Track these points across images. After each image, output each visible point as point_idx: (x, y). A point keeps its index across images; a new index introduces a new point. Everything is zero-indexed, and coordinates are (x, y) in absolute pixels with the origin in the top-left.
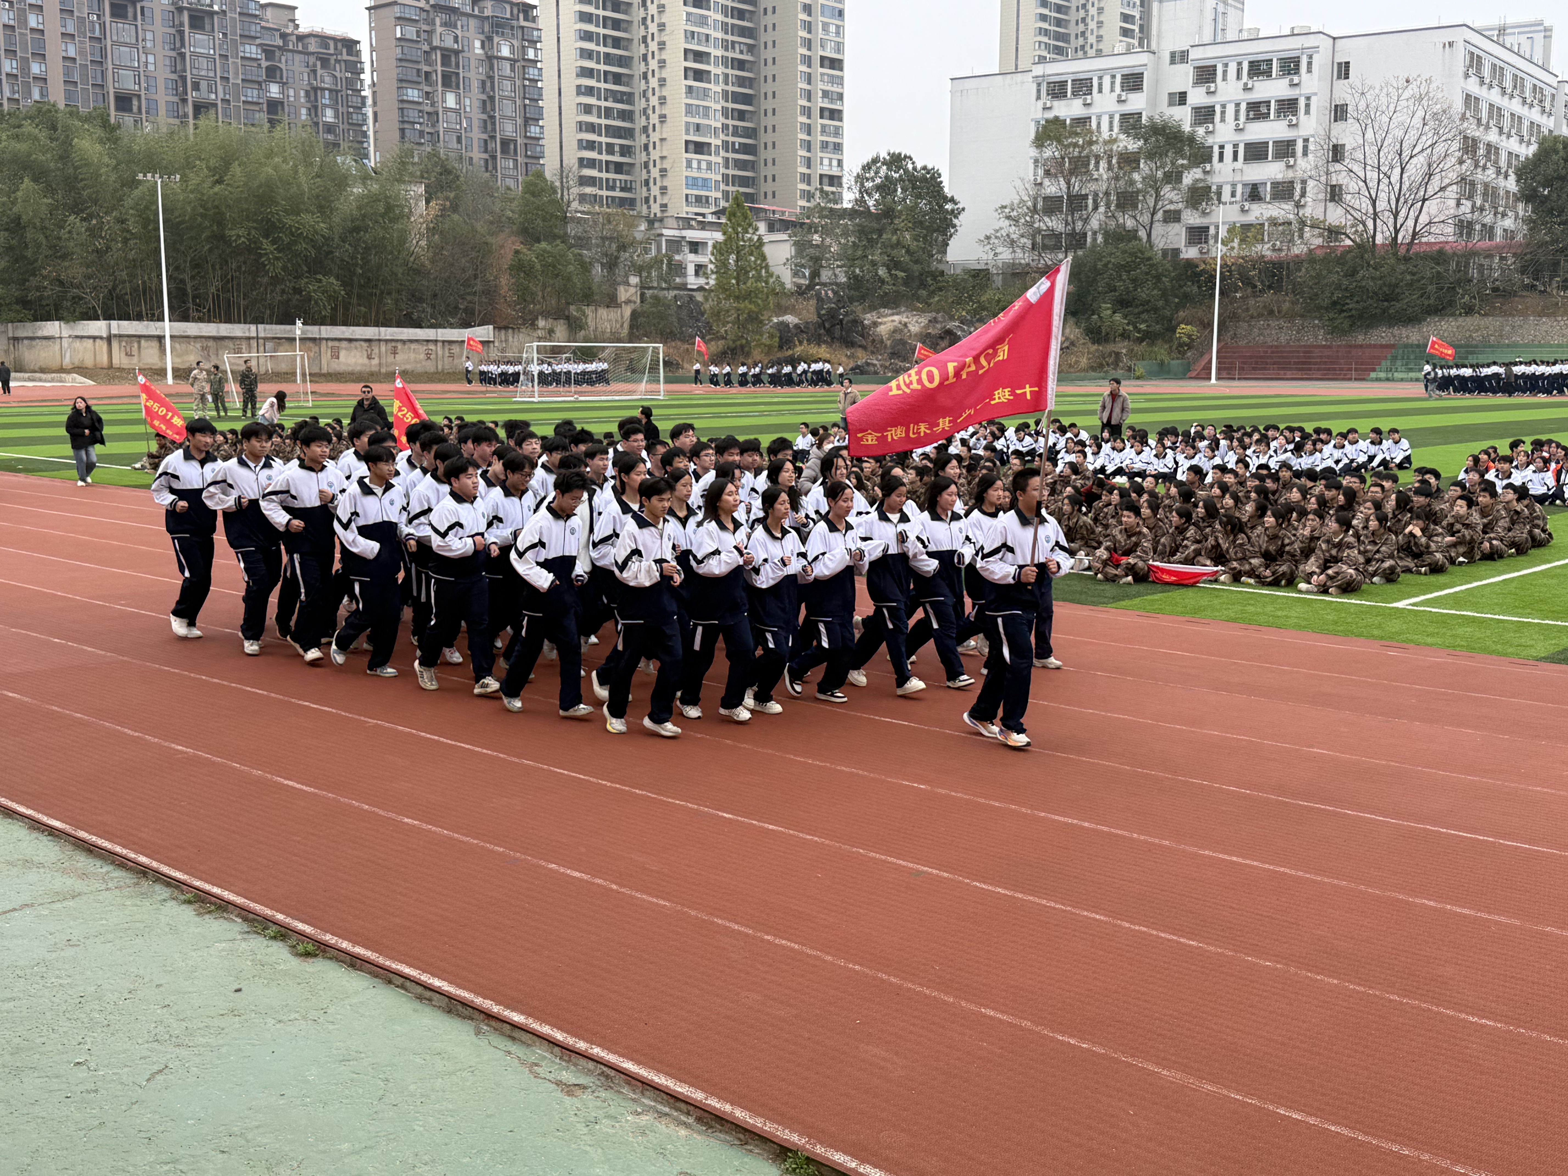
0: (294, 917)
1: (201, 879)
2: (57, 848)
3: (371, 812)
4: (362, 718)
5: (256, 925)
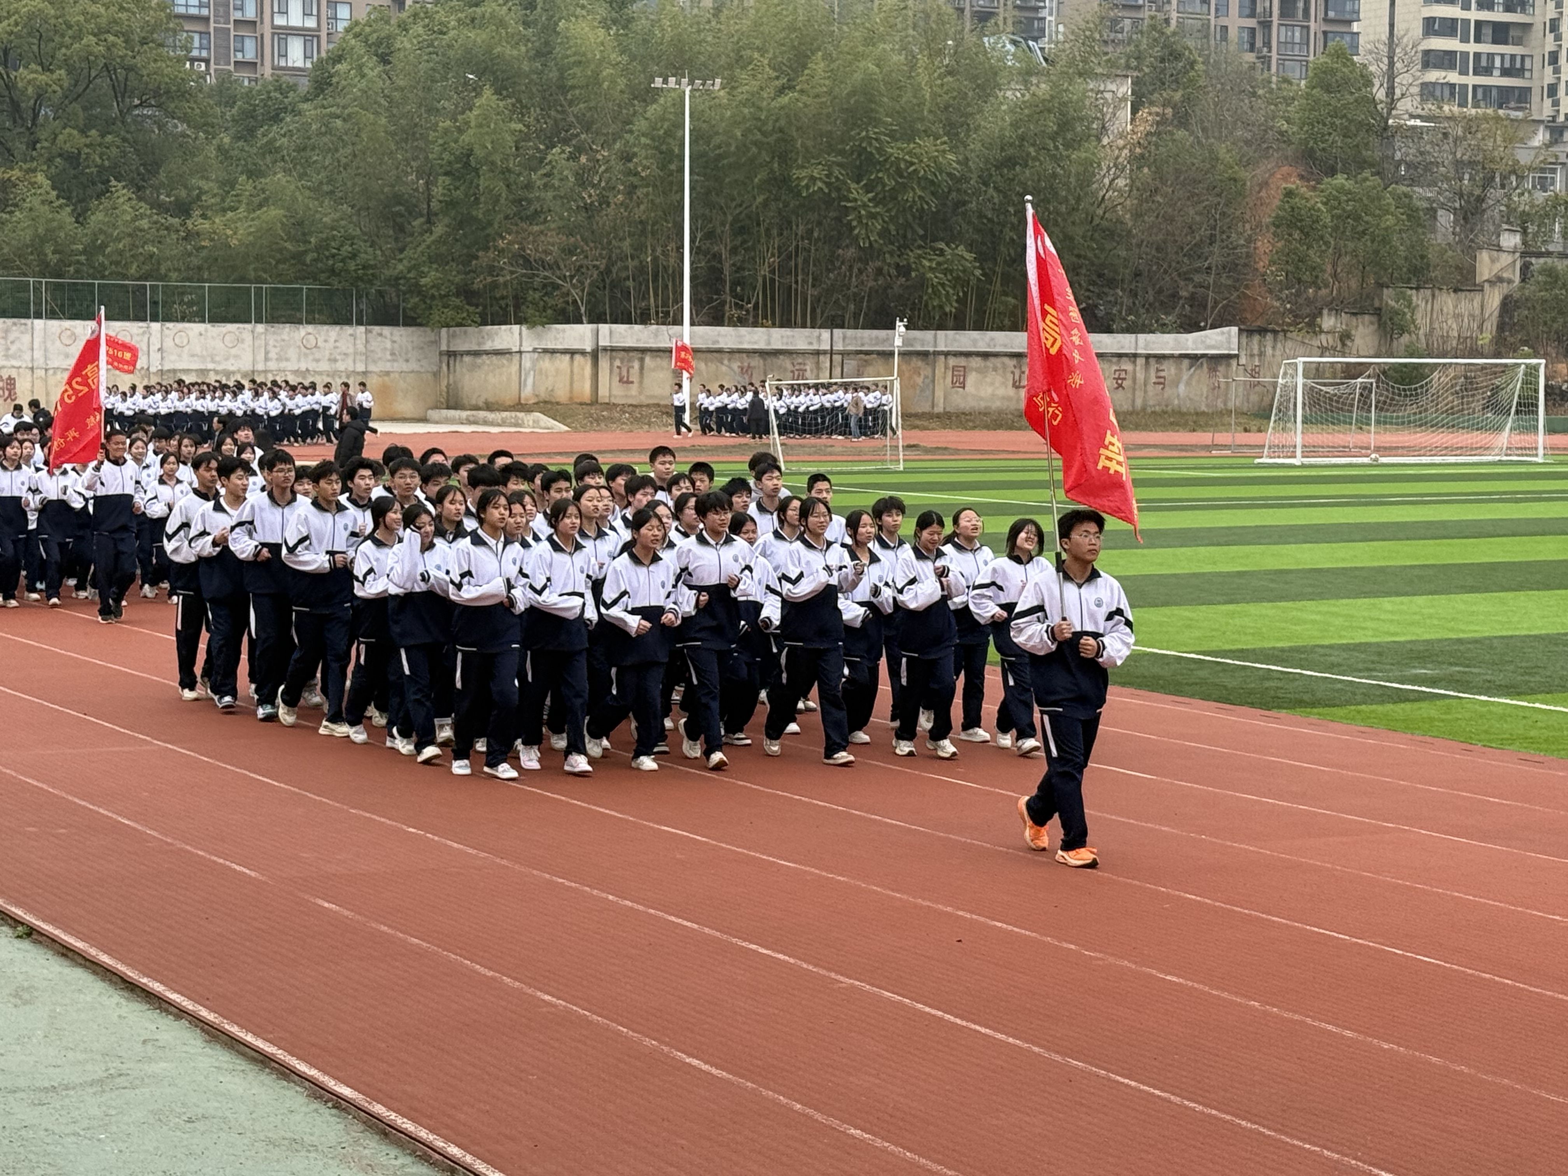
2: (341, 1126)
3: (804, 1115)
4: (833, 975)
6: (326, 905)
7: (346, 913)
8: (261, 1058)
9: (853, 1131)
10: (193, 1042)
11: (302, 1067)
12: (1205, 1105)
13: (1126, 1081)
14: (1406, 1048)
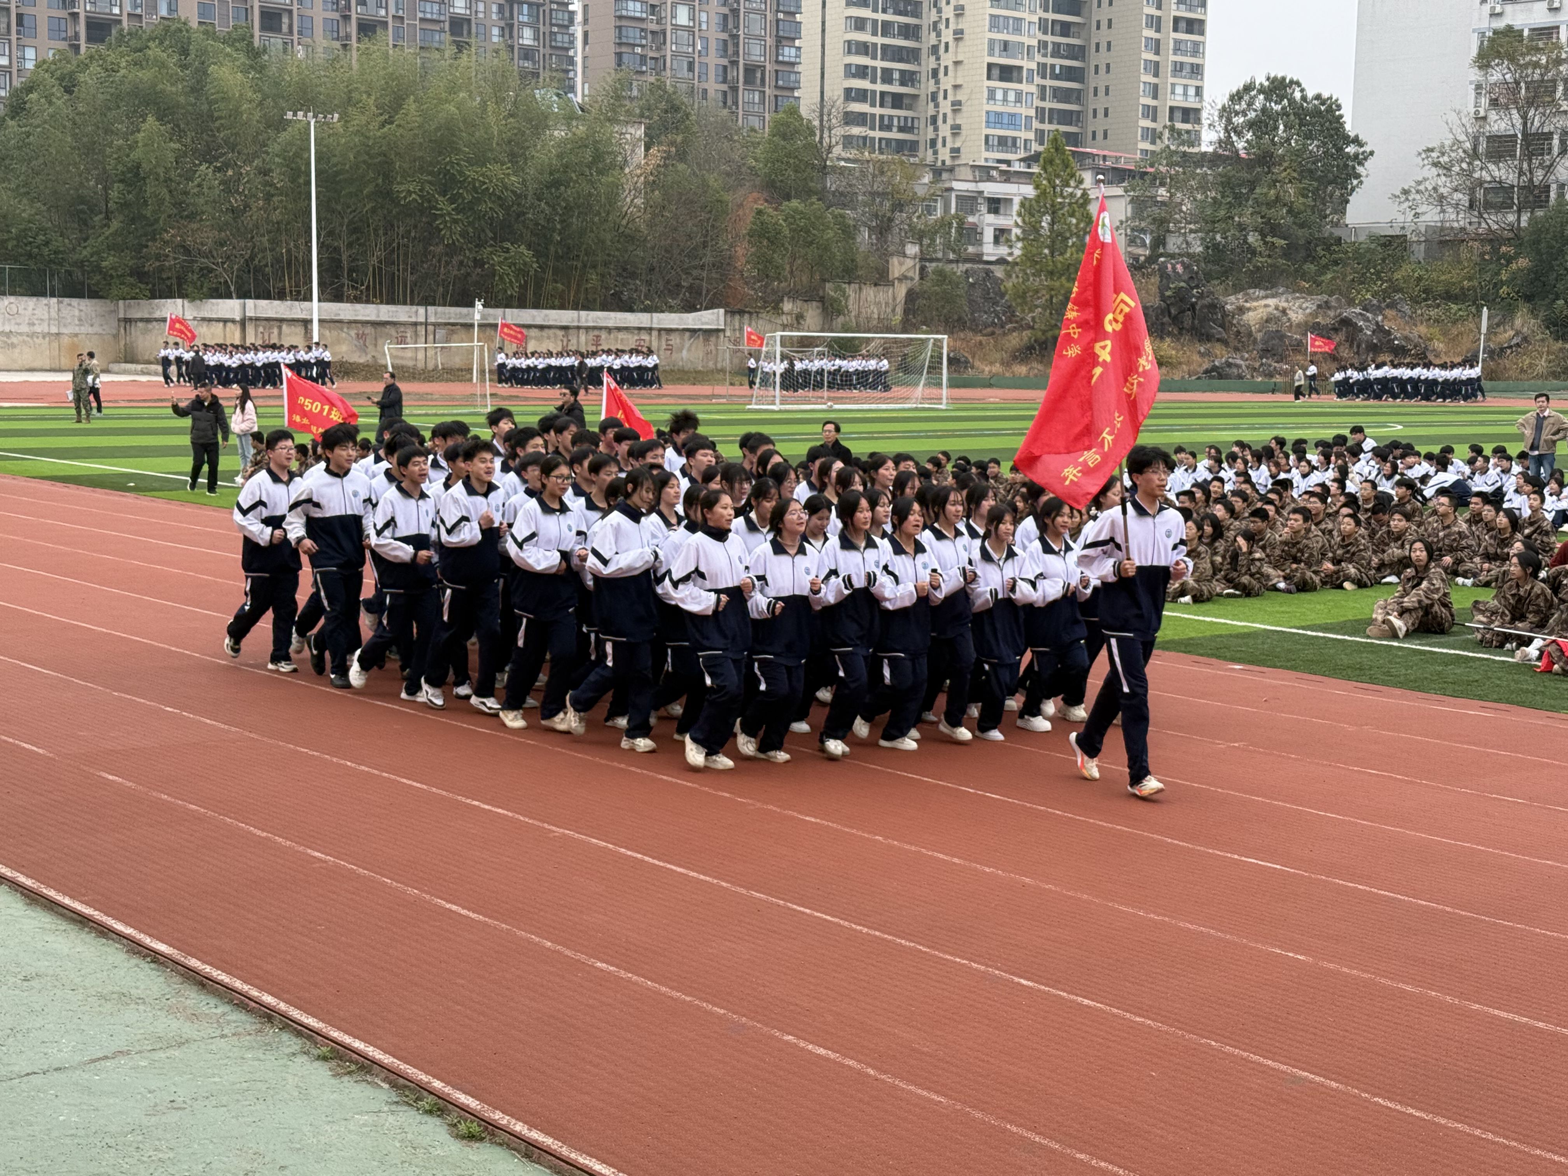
0: (455, 1087)
1: (339, 1029)
2: (162, 979)
3: (555, 951)
4: (546, 825)
5: (407, 1093)
6: (111, 777)
7: (129, 784)
8: (79, 918)
9: (599, 964)
11: (119, 927)
13: (802, 909)
14: (1003, 871)
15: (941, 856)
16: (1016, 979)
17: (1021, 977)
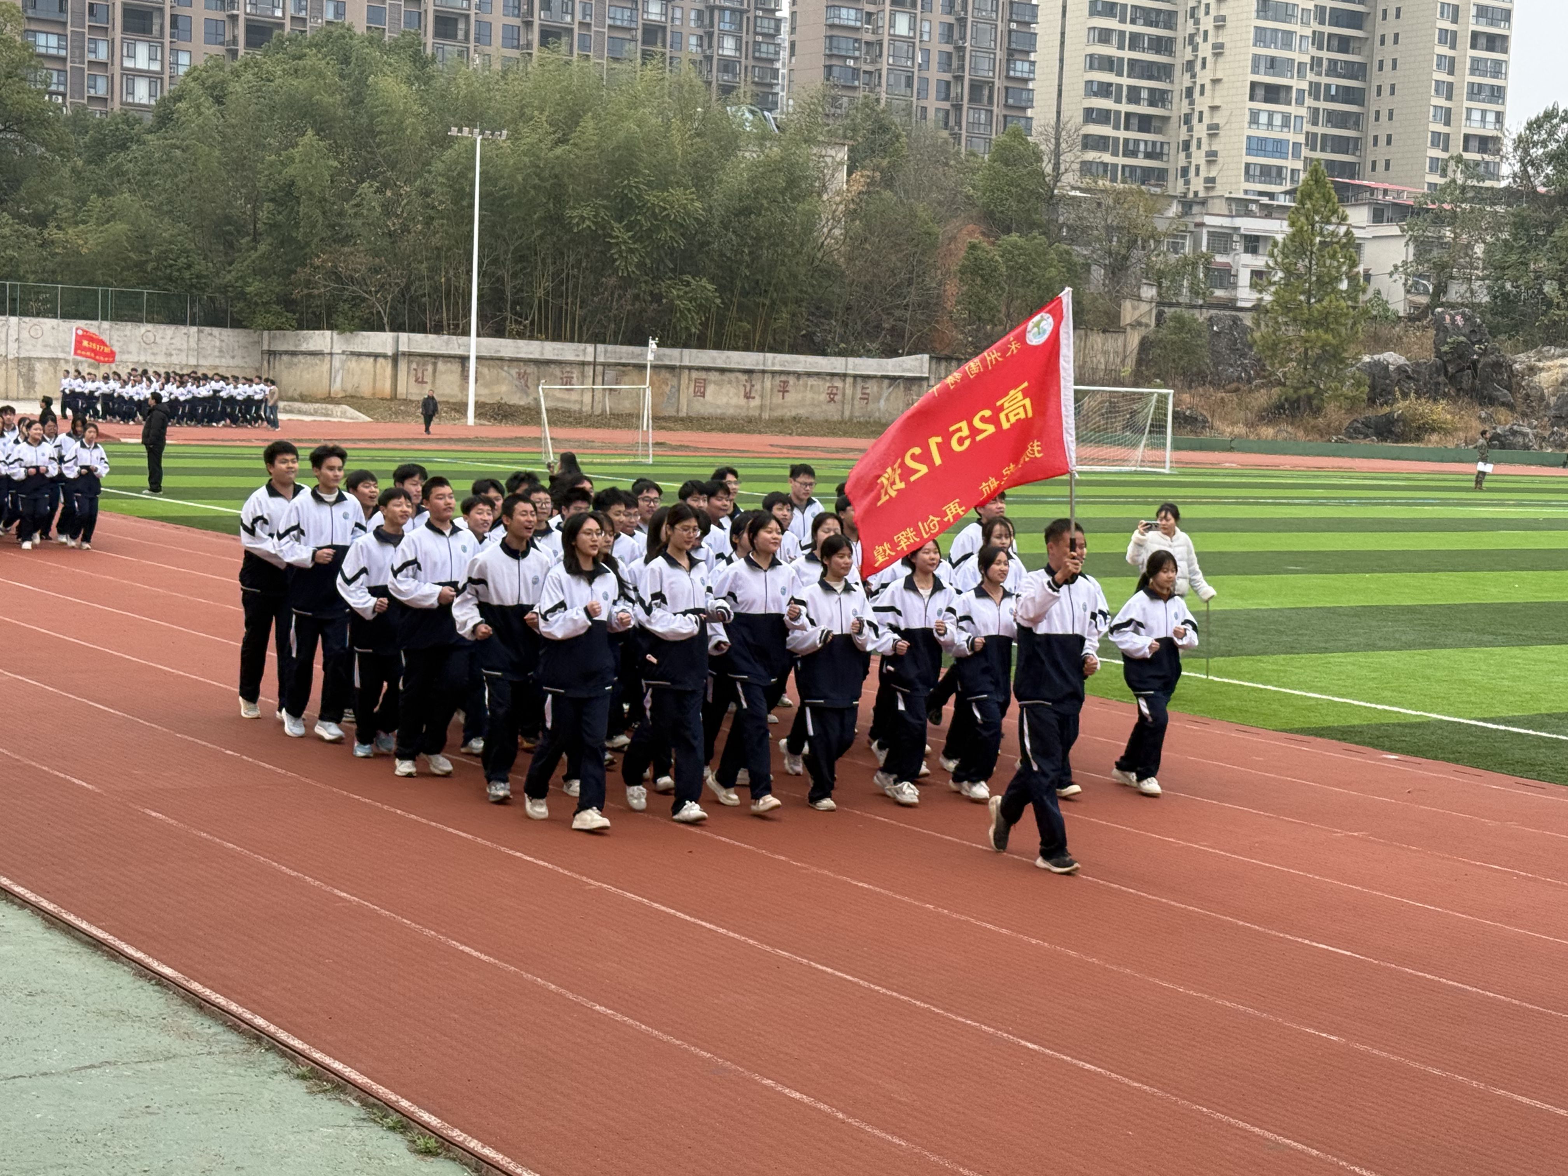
0: (420, 1106)
1: (322, 1051)
2: (163, 1000)
3: (556, 994)
4: (584, 879)
5: (375, 1111)
6: (154, 814)
7: (171, 821)
10: (34, 928)
11: (130, 951)
12: (887, 988)
14: (1050, 943)
15: (989, 926)
16: (1023, 1042)
17: (1030, 1041)
